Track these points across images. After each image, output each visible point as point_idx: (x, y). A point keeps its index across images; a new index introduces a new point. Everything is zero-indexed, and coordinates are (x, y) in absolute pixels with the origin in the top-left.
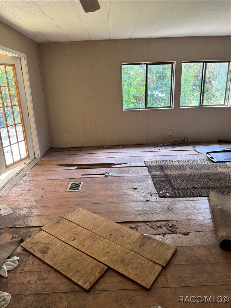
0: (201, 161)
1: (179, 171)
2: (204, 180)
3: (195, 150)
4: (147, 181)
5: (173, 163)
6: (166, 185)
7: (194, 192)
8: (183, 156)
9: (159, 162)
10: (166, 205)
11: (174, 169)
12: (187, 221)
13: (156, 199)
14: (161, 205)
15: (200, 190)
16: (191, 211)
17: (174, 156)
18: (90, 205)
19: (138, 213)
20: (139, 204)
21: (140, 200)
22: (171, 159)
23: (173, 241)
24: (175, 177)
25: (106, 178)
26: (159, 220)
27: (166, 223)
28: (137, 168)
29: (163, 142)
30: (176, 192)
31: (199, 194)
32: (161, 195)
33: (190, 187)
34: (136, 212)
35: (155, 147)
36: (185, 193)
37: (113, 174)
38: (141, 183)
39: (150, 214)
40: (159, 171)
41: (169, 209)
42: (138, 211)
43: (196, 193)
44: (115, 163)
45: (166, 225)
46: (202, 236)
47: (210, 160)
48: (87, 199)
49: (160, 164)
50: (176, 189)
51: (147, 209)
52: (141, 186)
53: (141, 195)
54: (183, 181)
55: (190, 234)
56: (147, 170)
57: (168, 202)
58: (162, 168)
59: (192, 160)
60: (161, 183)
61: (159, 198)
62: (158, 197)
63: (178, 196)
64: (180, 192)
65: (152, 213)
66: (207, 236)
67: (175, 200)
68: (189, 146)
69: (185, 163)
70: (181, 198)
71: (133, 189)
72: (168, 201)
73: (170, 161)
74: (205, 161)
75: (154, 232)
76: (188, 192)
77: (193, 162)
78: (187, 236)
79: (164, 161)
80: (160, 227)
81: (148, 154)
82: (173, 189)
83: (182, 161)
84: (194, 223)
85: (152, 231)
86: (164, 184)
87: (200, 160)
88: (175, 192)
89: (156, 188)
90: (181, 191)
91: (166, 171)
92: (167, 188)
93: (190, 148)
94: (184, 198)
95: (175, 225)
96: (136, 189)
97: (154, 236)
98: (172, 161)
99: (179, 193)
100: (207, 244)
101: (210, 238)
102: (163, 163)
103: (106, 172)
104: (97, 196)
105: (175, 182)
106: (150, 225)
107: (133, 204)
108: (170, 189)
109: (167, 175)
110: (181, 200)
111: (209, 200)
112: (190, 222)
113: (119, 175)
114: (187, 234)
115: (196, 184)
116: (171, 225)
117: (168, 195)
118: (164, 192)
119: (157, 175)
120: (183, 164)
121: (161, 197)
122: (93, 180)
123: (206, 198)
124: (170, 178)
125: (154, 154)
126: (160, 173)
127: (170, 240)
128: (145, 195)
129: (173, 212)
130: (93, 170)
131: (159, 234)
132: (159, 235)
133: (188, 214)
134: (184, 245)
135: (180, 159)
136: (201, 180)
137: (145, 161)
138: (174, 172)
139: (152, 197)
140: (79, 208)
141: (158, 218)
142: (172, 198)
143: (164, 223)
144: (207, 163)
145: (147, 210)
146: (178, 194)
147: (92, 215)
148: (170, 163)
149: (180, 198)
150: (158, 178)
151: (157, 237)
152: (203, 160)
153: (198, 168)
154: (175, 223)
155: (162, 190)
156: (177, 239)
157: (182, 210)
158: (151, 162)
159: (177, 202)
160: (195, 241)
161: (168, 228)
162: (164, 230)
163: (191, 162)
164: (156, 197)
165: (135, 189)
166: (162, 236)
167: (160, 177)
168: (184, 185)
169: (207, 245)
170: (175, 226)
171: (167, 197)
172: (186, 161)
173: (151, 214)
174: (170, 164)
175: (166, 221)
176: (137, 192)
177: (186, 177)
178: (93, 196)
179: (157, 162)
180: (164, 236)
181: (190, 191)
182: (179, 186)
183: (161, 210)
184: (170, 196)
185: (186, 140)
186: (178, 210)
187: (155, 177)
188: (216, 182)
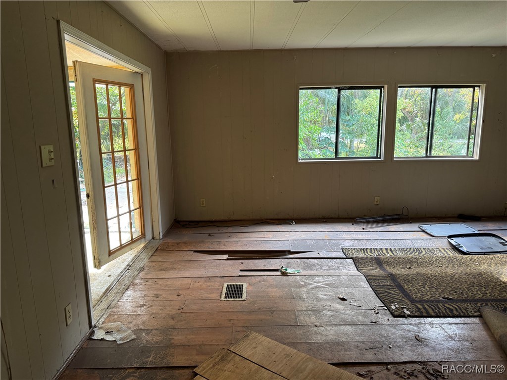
0: (440, 251)
1: (410, 268)
2: (460, 285)
3: (423, 231)
4: (360, 286)
5: (393, 254)
6: (396, 294)
7: (451, 307)
8: (408, 241)
9: (369, 251)
10: (409, 331)
11: (400, 265)
13: (388, 320)
14: (401, 332)
15: (460, 305)
16: (458, 344)
17: (392, 241)
18: (271, 327)
19: (364, 346)
20: (360, 329)
21: (359, 321)
22: (388, 246)
24: (406, 279)
25: (284, 278)
26: (406, 361)
27: (421, 367)
28: (335, 260)
29: (365, 215)
30: (419, 306)
31: (463, 312)
32: (396, 313)
33: (441, 298)
34: (359, 344)
35: (353, 224)
36: (436, 309)
37: (294, 270)
38: (350, 290)
39: (387, 349)
40: (374, 268)
41: (417, 339)
42: (363, 342)
43: (457, 311)
44: (291, 251)
45: (424, 371)
47: (456, 248)
48: (263, 317)
49: (372, 255)
50: (417, 302)
51: (379, 339)
52: (353, 294)
53: (358, 311)
54: (424, 287)
56: (354, 265)
57: (412, 327)
58: (379, 262)
59: (424, 249)
60: (386, 290)
61: (393, 319)
62: (390, 316)
63: (425, 314)
64: (427, 307)
65: (390, 346)
67: (423, 322)
68: (411, 223)
69: (413, 253)
70: (432, 319)
71: (339, 300)
72: (410, 324)
73: (386, 249)
74: (447, 251)
76: (440, 307)
77: (427, 253)
79: (377, 249)
80: (413, 374)
81: (344, 236)
82: (413, 301)
83: (408, 250)
86: (392, 292)
87: (438, 248)
88: (417, 307)
89: (379, 298)
90: (427, 305)
91: (388, 268)
92: (400, 300)
93: (415, 227)
94: (438, 319)
95: (439, 370)
96: (345, 300)
98: (391, 250)
102: (376, 252)
103: (282, 267)
104: (279, 311)
105: (411, 288)
106: (394, 370)
107: (349, 327)
108: (406, 301)
109: (392, 274)
110: (433, 322)
111: (484, 323)
113: (305, 273)
115: (448, 294)
116: (432, 372)
117: (407, 312)
118: (397, 306)
119: (375, 274)
121: (395, 316)
122: (264, 281)
123: (477, 320)
124: (399, 280)
125: (355, 236)
126: (376, 271)
128: (365, 312)
129: (427, 345)
130: (257, 261)
133: (456, 351)
135: (403, 247)
136: (455, 286)
137: (342, 249)
138: (403, 270)
139: (379, 315)
140: (254, 334)
141: (404, 357)
142: (415, 319)
143: (419, 367)
144: (451, 254)
145: (378, 341)
146: (423, 311)
147: (281, 348)
148: (388, 253)
149: (429, 319)
150: (378, 280)
153: (442, 264)
155: (393, 303)
157: (443, 342)
158: (354, 251)
159: (428, 327)
161: (429, 376)
163: (424, 252)
164: (386, 316)
165: (343, 299)
167: (381, 279)
168: (428, 293)
170: (440, 374)
171: (406, 316)
172: (414, 250)
173: (389, 349)
175: (420, 362)
176: (349, 306)
177: (426, 279)
178: (272, 312)
179: (366, 251)
181: (444, 306)
182: (419, 295)
183: (405, 340)
184: (411, 314)
185: (405, 213)
186: (435, 341)
187: (371, 279)
188: (484, 290)
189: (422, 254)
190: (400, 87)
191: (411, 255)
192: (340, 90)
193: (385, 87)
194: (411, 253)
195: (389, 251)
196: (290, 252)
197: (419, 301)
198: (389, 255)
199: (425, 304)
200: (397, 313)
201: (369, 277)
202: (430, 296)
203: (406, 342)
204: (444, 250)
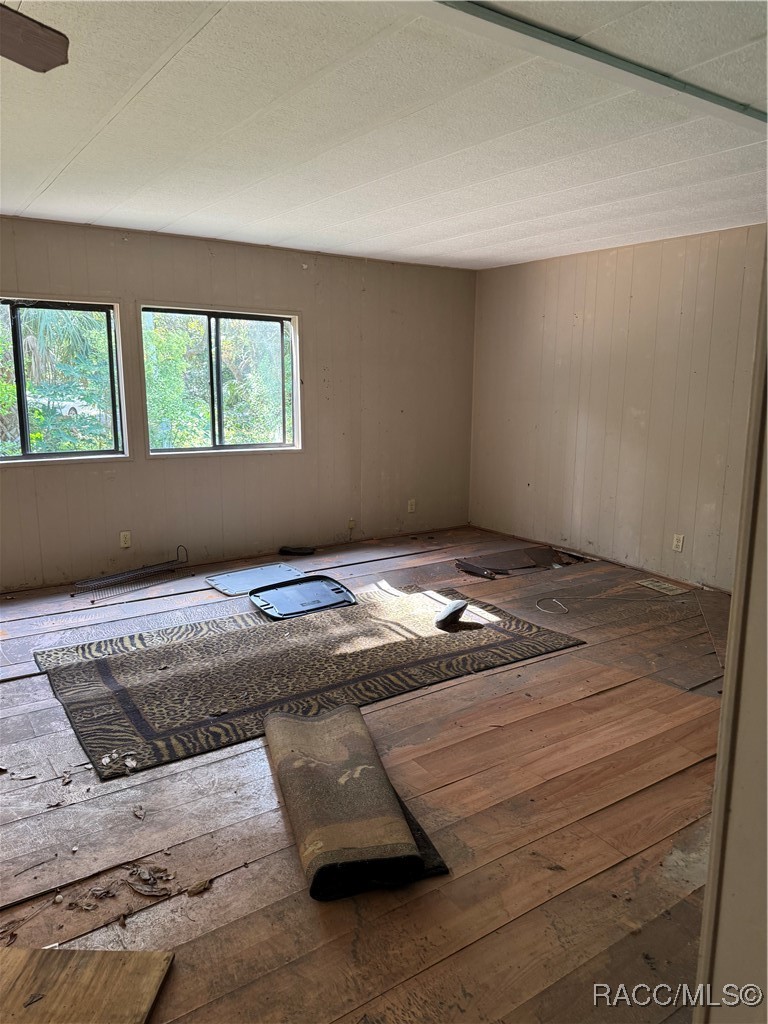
0: (235, 621)
1: (165, 668)
2: (248, 682)
3: (213, 588)
4: (50, 731)
5: (144, 644)
6: (122, 729)
7: (219, 730)
8: (178, 613)
9: (93, 648)
10: (124, 803)
11: (147, 665)
12: (204, 839)
14: (108, 811)
15: (237, 721)
16: (213, 799)
17: (145, 619)
19: (14, 869)
20: (17, 831)
21: (19, 813)
22: (136, 632)
23: (158, 931)
24: (153, 694)
26: (100, 869)
27: (128, 872)
29: (103, 573)
30: (160, 744)
31: (237, 735)
32: (107, 773)
33: (206, 717)
34: (4, 868)
35: (72, 596)
36: (190, 742)
38: (23, 745)
39: (66, 859)
40: (92, 683)
41: (136, 816)
42: (14, 861)
43: (227, 734)
45: (131, 880)
46: (253, 879)
47: (261, 613)
49: (99, 655)
50: (158, 736)
51: (54, 841)
52: (24, 753)
53: (25, 791)
54: (182, 702)
55: (215, 885)
56: (49, 687)
57: (133, 792)
58: (103, 669)
59: (207, 623)
60: (103, 727)
61: (100, 785)
62: (96, 780)
63: (166, 758)
64: (174, 742)
65: (75, 849)
66: (272, 872)
67: (159, 776)
68: (193, 575)
69: (184, 636)
70: (178, 764)
73: (132, 638)
74: (247, 619)
75: (87, 921)
76: (200, 735)
77: (210, 630)
78: (206, 896)
79: (111, 641)
80: (107, 895)
81: (48, 624)
82: (149, 735)
83: (176, 630)
84: (226, 839)
85: (73, 922)
86: (115, 728)
87: (232, 617)
88: (156, 749)
89: (84, 749)
90: (176, 738)
91: (122, 677)
92: (126, 740)
93: (199, 582)
94: (189, 761)
95: (163, 867)
96: (4, 771)
97: (87, 939)
98: (141, 637)
99: (169, 746)
100: (272, 901)
101: (280, 878)
102: (109, 649)
105: (156, 711)
106: (68, 901)
108: (138, 739)
109: (124, 691)
110: (178, 771)
111: (267, 746)
112: (214, 839)
114: (205, 889)
115: (223, 704)
116: (147, 876)
117: (131, 763)
118: (115, 756)
119: (89, 698)
120: (180, 640)
121: (104, 779)
123: (258, 743)
124: (135, 699)
125: (72, 621)
126: (94, 690)
127: (147, 932)
128: (41, 788)
129: (152, 821)
131: (106, 925)
132: (105, 929)
133: (203, 816)
134: (199, 933)
135: (167, 626)
136: (238, 685)
137: (35, 655)
138: (150, 675)
139: (71, 787)
141: (100, 862)
142: (145, 772)
143: (123, 874)
144: (253, 625)
145: (51, 846)
146: (165, 752)
148: (133, 645)
149: (173, 765)
150: (92, 707)
151: (100, 941)
152: (242, 616)
153: (228, 646)
154: (160, 862)
155: (107, 750)
156: (173, 920)
157: (185, 806)
158: (60, 655)
159: (166, 782)
160: (234, 904)
161: (139, 887)
162: (125, 898)
163: (205, 629)
164: (86, 783)
166: (117, 927)
167: (100, 705)
168: (186, 712)
169: (272, 906)
170: (161, 875)
171: (127, 771)
172: (187, 630)
173: (70, 856)
174: (134, 648)
175: (128, 863)
176: (7, 784)
177: (192, 685)
179: (87, 650)
180: (123, 926)
181: (207, 730)
183: (110, 826)
184: (139, 766)
185: (183, 558)
186: (170, 810)
187: (76, 710)
188: (285, 680)
189: (200, 634)
190: (145, 309)
192: (14, 307)
194: (180, 637)
195: (136, 641)
197: (164, 734)
199: (172, 738)
200: (111, 771)
201: (71, 707)
202: (189, 716)
203: (111, 829)
204: (243, 619)
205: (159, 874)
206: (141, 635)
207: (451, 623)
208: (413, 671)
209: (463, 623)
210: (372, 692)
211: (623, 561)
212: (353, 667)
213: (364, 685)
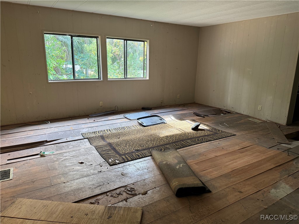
0: (134, 127)
1: (119, 138)
2: (143, 142)
3: (126, 118)
4: (92, 153)
5: (111, 132)
6: (112, 153)
7: (139, 154)
8: (119, 124)
9: (97, 132)
10: (118, 171)
11: (114, 137)
12: (142, 181)
13: (107, 168)
14: (114, 173)
15: (143, 152)
16: (142, 171)
17: (110, 125)
18: (32, 192)
19: (94, 186)
20: (92, 177)
21: (91, 173)
22: (108, 128)
23: (136, 203)
24: (118, 145)
25: (43, 158)
26: (117, 187)
27: (124, 189)
28: (77, 141)
29: (95, 113)
30: (124, 157)
31: (144, 155)
32: (111, 164)
33: (134, 151)
34: (91, 186)
35: (88, 119)
36: (132, 157)
37: (50, 152)
38: (86, 157)
39: (107, 185)
40: (100, 141)
41: (122, 175)
42: (93, 185)
43: (141, 155)
44: (48, 140)
45: (125, 190)
46: (158, 191)
47: (141, 124)
48: (27, 187)
49: (99, 134)
50: (122, 155)
51: (102, 180)
52: (87, 159)
53: (91, 168)
54: (126, 147)
55: (148, 192)
56: (88, 142)
57: (120, 169)
58: (102, 138)
59: (126, 127)
60: (107, 152)
61: (110, 167)
62: (109, 166)
63: (126, 161)
64: (127, 156)
65: (108, 182)
66: (163, 190)
67: (126, 165)
68: (120, 114)
69: (121, 130)
70: (130, 162)
71: (79, 164)
72: (119, 168)
73: (107, 130)
74: (137, 126)
75: (116, 200)
76: (134, 155)
77: (128, 129)
78: (146, 195)
79: (102, 131)
80: (120, 194)
81: (83, 126)
82: (120, 155)
83: (119, 128)
84: (148, 181)
85: (113, 200)
86: (110, 153)
89: (103, 158)
91: (108, 140)
92: (114, 156)
93: (122, 116)
94: (133, 161)
95: (133, 187)
96: (83, 163)
97: (118, 204)
99: (126, 158)
100: (165, 197)
101: (165, 191)
102: (102, 133)
103: (41, 152)
104: (38, 180)
105: (120, 149)
106: (110, 195)
107: (85, 178)
108: (117, 156)
109: (110, 143)
110: (130, 164)
111: (153, 159)
112: (145, 181)
113: (58, 152)
114: (145, 193)
115: (137, 147)
116: (129, 190)
117: (118, 162)
118: (112, 160)
119: (101, 145)
121: (111, 165)
122: (27, 163)
123: (150, 158)
124: (113, 145)
125: (89, 125)
126: (102, 143)
127: (133, 203)
128: (95, 167)
129: (127, 176)
130: (21, 151)
131: (122, 201)
132: (121, 202)
133: (141, 175)
134: (147, 204)
135: (116, 127)
136: (140, 143)
137: (82, 134)
138: (116, 140)
139: (102, 167)
140: (19, 199)
141: (116, 186)
142: (122, 164)
143: (123, 189)
144: (139, 128)
145: (102, 182)
146: (126, 159)
147: (40, 203)
148: (108, 132)
149: (128, 162)
150: (102, 147)
151: (120, 204)
152: (135, 125)
153: (135, 133)
154: (132, 186)
155: (110, 158)
156: (140, 200)
157: (135, 173)
158: (89, 134)
159: (128, 167)
160: (155, 197)
161: (128, 192)
162: (125, 195)
164: (107, 166)
166: (125, 202)
167: (104, 147)
169: (165, 198)
170: (133, 189)
171: (117, 164)
172: (121, 128)
173: (108, 184)
175: (123, 186)
176: (85, 166)
177: (127, 142)
178: (33, 182)
179: (96, 133)
180: (126, 201)
181: (135, 154)
182: (124, 151)
183: (116, 177)
184: (120, 162)
185: (116, 109)
186: (131, 173)
187: (98, 148)
188: (153, 142)
189: (125, 130)
190: (107, 38)
191: (120, 131)
192: (72, 37)
193: (99, 37)
194: (120, 130)
195: (108, 131)
196: (47, 142)
197: (124, 154)
198: (108, 133)
199: (126, 155)
200: (112, 163)
201: (97, 147)
202: (129, 150)
203: (116, 178)
204: (136, 126)
205: (132, 189)
206: (109, 129)
207: (196, 129)
208: (188, 141)
209: (199, 129)
210: (178, 146)
211: (242, 113)
212: (171, 139)
213: (175, 144)
